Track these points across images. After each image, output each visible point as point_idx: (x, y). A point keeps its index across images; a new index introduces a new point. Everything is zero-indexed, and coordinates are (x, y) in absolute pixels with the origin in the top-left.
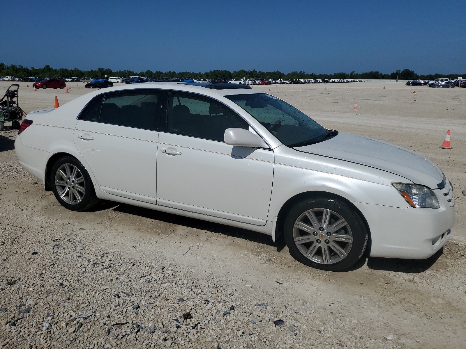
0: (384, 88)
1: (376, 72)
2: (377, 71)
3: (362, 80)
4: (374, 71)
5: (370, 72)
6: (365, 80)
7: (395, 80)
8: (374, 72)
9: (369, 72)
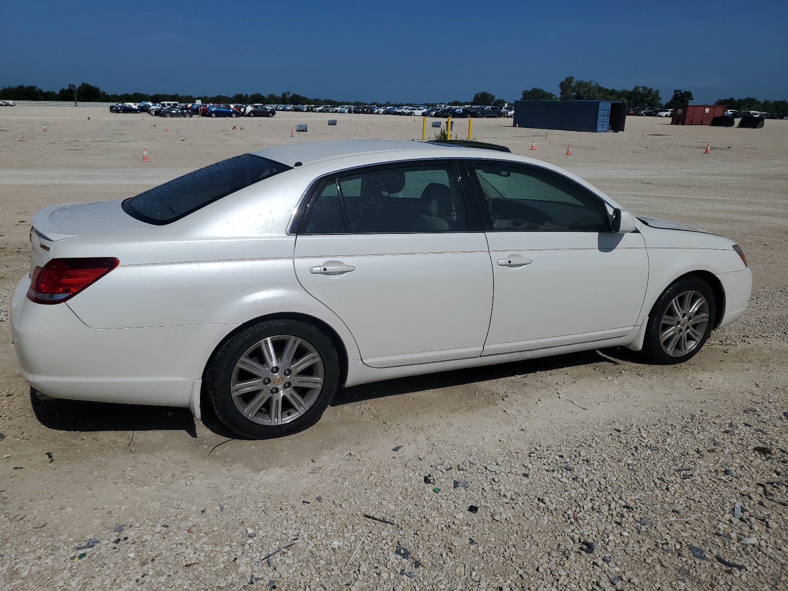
0: (89, 118)
1: (30, 87)
2: (33, 85)
3: (11, 102)
4: (26, 85)
5: (19, 87)
6: (16, 102)
7: (73, 103)
8: (25, 87)
9: (16, 87)
